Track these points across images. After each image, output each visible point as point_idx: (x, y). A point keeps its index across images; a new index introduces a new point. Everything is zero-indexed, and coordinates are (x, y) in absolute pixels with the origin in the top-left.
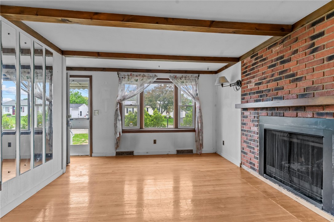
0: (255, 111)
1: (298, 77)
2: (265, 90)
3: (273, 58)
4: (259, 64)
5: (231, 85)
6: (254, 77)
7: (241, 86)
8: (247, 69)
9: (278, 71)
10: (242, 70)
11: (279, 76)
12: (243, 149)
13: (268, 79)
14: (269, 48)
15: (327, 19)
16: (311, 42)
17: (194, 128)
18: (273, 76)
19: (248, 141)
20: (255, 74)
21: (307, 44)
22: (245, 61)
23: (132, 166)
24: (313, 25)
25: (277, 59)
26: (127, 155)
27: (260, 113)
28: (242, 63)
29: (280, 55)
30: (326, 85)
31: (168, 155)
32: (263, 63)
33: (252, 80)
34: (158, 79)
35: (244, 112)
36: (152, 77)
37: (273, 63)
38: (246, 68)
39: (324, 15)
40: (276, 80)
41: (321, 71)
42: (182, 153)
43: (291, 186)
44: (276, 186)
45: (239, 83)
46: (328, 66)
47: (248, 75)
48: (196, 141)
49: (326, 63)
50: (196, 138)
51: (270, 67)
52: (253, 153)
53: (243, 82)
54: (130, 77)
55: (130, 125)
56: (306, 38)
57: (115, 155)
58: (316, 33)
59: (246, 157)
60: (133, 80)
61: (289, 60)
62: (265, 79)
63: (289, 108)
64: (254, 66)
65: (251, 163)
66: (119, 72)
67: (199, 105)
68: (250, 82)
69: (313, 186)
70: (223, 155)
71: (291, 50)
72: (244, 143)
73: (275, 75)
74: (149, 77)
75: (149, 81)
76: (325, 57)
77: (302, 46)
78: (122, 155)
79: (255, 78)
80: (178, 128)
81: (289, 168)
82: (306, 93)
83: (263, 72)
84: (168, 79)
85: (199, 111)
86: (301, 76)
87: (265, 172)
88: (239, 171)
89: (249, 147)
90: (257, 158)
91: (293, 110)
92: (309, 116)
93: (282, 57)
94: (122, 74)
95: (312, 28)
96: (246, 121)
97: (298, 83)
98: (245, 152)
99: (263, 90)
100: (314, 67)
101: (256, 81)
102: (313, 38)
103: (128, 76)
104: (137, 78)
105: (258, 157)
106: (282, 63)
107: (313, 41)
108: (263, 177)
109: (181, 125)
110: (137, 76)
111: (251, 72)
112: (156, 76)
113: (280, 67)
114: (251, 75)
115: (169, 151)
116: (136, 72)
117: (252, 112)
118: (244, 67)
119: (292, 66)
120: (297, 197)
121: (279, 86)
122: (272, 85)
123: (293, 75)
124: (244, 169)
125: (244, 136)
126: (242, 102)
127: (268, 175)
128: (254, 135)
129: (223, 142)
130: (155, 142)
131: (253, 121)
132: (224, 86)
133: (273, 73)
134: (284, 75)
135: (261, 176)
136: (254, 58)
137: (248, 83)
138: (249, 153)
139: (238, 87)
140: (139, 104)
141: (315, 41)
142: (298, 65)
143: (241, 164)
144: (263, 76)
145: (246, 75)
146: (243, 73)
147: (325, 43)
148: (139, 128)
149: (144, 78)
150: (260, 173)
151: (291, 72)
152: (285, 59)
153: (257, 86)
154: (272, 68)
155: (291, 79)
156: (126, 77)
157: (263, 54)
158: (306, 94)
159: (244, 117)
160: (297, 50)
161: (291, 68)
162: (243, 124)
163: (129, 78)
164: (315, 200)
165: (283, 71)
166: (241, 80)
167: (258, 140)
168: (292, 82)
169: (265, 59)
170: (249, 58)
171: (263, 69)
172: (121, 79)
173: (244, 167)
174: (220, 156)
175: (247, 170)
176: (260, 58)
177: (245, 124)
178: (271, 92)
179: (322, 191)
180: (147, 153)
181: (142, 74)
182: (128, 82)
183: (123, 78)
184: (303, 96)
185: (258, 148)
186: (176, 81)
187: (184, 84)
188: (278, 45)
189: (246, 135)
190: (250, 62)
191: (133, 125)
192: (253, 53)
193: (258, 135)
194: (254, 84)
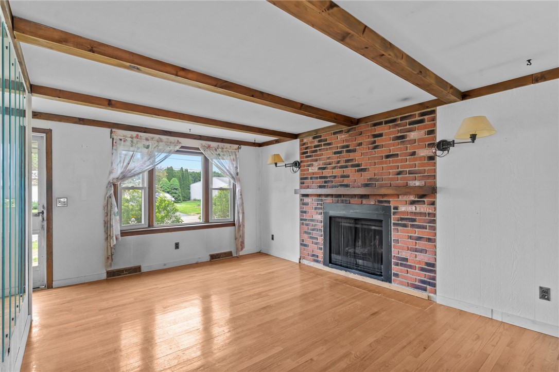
0: (318, 198)
1: (362, 167)
2: (331, 176)
3: (339, 145)
4: (323, 147)
5: (287, 165)
6: (316, 160)
7: (299, 168)
8: (308, 150)
9: (344, 159)
10: (301, 149)
11: (344, 164)
12: (303, 241)
13: (333, 165)
14: (335, 133)
15: (385, 124)
16: (373, 139)
17: (232, 220)
18: (338, 162)
19: (309, 231)
20: (318, 158)
21: (369, 140)
22: (305, 141)
23: (160, 286)
24: (375, 125)
25: (343, 147)
26: (129, 273)
27: (325, 200)
28: (301, 141)
29: (345, 144)
30: (385, 178)
31: (197, 263)
32: (328, 147)
33: (314, 163)
34: (182, 147)
35: (304, 198)
36: (174, 143)
37: (339, 150)
38: (307, 148)
39: (382, 120)
40: (342, 167)
41: (380, 166)
42: (217, 259)
43: (356, 269)
44: (342, 273)
45: (296, 164)
46: (386, 163)
47: (310, 156)
48: (236, 239)
49: (384, 159)
50: (235, 234)
51: (335, 153)
52: (316, 244)
53: (301, 164)
54: (135, 140)
55: (130, 222)
56: (369, 134)
57: (104, 276)
58: (377, 133)
59: (307, 249)
60: (140, 145)
61: (354, 151)
62: (330, 164)
63: (355, 196)
64: (318, 149)
65: (313, 255)
66: (113, 130)
67: (240, 189)
68: (312, 165)
69: (374, 264)
70: (274, 252)
71: (356, 142)
72: (305, 234)
73: (340, 162)
74: (169, 144)
75: (168, 149)
76: (384, 155)
77: (366, 140)
78: (120, 275)
79: (318, 162)
80: (210, 221)
81: (354, 253)
82: (369, 182)
83: (328, 156)
84: (198, 149)
85: (240, 197)
86: (365, 167)
87: (330, 262)
88: (298, 267)
89: (311, 238)
90: (321, 249)
91: (358, 198)
92: (372, 203)
93: (348, 146)
94: (120, 133)
95: (373, 127)
96: (305, 208)
97: (363, 173)
98: (306, 245)
99: (328, 175)
100: (376, 161)
101: (320, 165)
102: (375, 136)
103: (132, 138)
104: (147, 143)
105: (322, 247)
106: (348, 151)
107: (375, 139)
108: (328, 267)
109: (215, 218)
110: (147, 139)
111: (313, 154)
112: (178, 142)
113: (345, 156)
114: (314, 158)
115: (199, 258)
116: (145, 132)
117: (314, 198)
118: (304, 146)
119: (357, 157)
120: (363, 277)
121: (344, 174)
122: (338, 172)
123: (358, 165)
124: (304, 264)
125: (304, 226)
126: (301, 188)
127: (333, 264)
128: (318, 223)
129: (273, 236)
130: (177, 246)
131: (316, 209)
132: (278, 165)
133: (339, 160)
134: (350, 164)
135: (326, 267)
136: (318, 139)
137: (309, 166)
138: (310, 245)
139: (295, 169)
140: (146, 185)
141: (376, 139)
142: (362, 157)
143: (300, 259)
144: (328, 161)
145: (307, 157)
146: (303, 153)
147: (383, 143)
148: (147, 226)
149: (160, 143)
150: (325, 264)
151: (356, 162)
152: (350, 148)
153: (320, 171)
154: (338, 155)
155: (357, 168)
156: (126, 138)
157: (327, 137)
158: (369, 184)
159: (303, 204)
160: (362, 143)
161: (357, 158)
162: (302, 212)
163: (132, 142)
164: (377, 275)
165: (349, 160)
166: (299, 161)
167: (322, 229)
168: (358, 171)
169: (329, 144)
170: (311, 138)
171: (327, 154)
172: (118, 142)
173: (304, 262)
174: (267, 255)
175: (309, 264)
176: (324, 141)
177: (305, 212)
178: (337, 179)
179: (382, 266)
180: (165, 265)
181: (157, 136)
182: (132, 149)
183: (121, 140)
184: (366, 185)
185: (323, 238)
186: (209, 152)
187: (220, 158)
188: (344, 134)
189: (307, 225)
190: (311, 143)
191: (136, 222)
192: (316, 134)
193: (322, 224)
194: (317, 168)
